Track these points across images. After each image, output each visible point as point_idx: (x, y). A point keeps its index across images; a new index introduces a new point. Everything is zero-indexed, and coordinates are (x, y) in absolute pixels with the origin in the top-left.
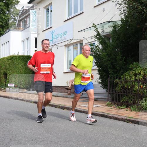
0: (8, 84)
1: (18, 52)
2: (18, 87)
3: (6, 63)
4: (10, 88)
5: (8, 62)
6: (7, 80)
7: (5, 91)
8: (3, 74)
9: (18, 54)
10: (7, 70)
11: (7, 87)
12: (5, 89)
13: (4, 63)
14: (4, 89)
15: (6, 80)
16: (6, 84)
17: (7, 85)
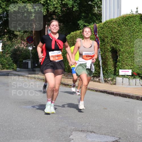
0: (120, 70)
1: (137, 9)
2: (140, 76)
3: (116, 30)
4: (124, 79)
5: (119, 29)
6: (118, 63)
7: (115, 84)
8: (110, 51)
9: (137, 12)
10: (117, 43)
11: (118, 76)
12: (114, 80)
13: (112, 31)
14: (112, 80)
15: (116, 63)
16: (115, 70)
17: (119, 72)
